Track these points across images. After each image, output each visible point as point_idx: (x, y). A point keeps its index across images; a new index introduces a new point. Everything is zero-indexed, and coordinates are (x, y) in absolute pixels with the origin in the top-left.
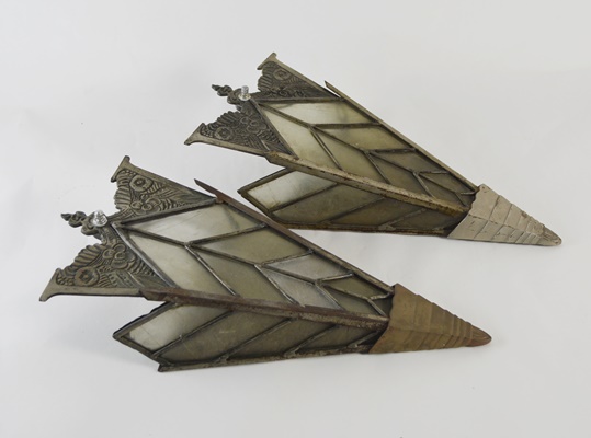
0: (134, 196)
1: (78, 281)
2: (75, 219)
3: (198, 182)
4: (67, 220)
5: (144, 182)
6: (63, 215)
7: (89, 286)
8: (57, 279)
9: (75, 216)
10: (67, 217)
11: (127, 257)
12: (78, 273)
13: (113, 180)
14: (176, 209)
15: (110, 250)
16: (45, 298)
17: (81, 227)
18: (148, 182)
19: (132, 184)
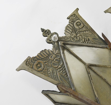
0: (74, 30)
1: (35, 67)
2: (46, 33)
3: (103, 35)
4: (42, 31)
5: (80, 25)
6: (41, 29)
7: (38, 71)
8: (27, 62)
9: (46, 30)
10: (43, 30)
11: (59, 62)
12: (36, 63)
13: (68, 18)
14: (89, 44)
15: (54, 55)
16: (18, 70)
17: (47, 37)
18: (82, 25)
19: (75, 24)
